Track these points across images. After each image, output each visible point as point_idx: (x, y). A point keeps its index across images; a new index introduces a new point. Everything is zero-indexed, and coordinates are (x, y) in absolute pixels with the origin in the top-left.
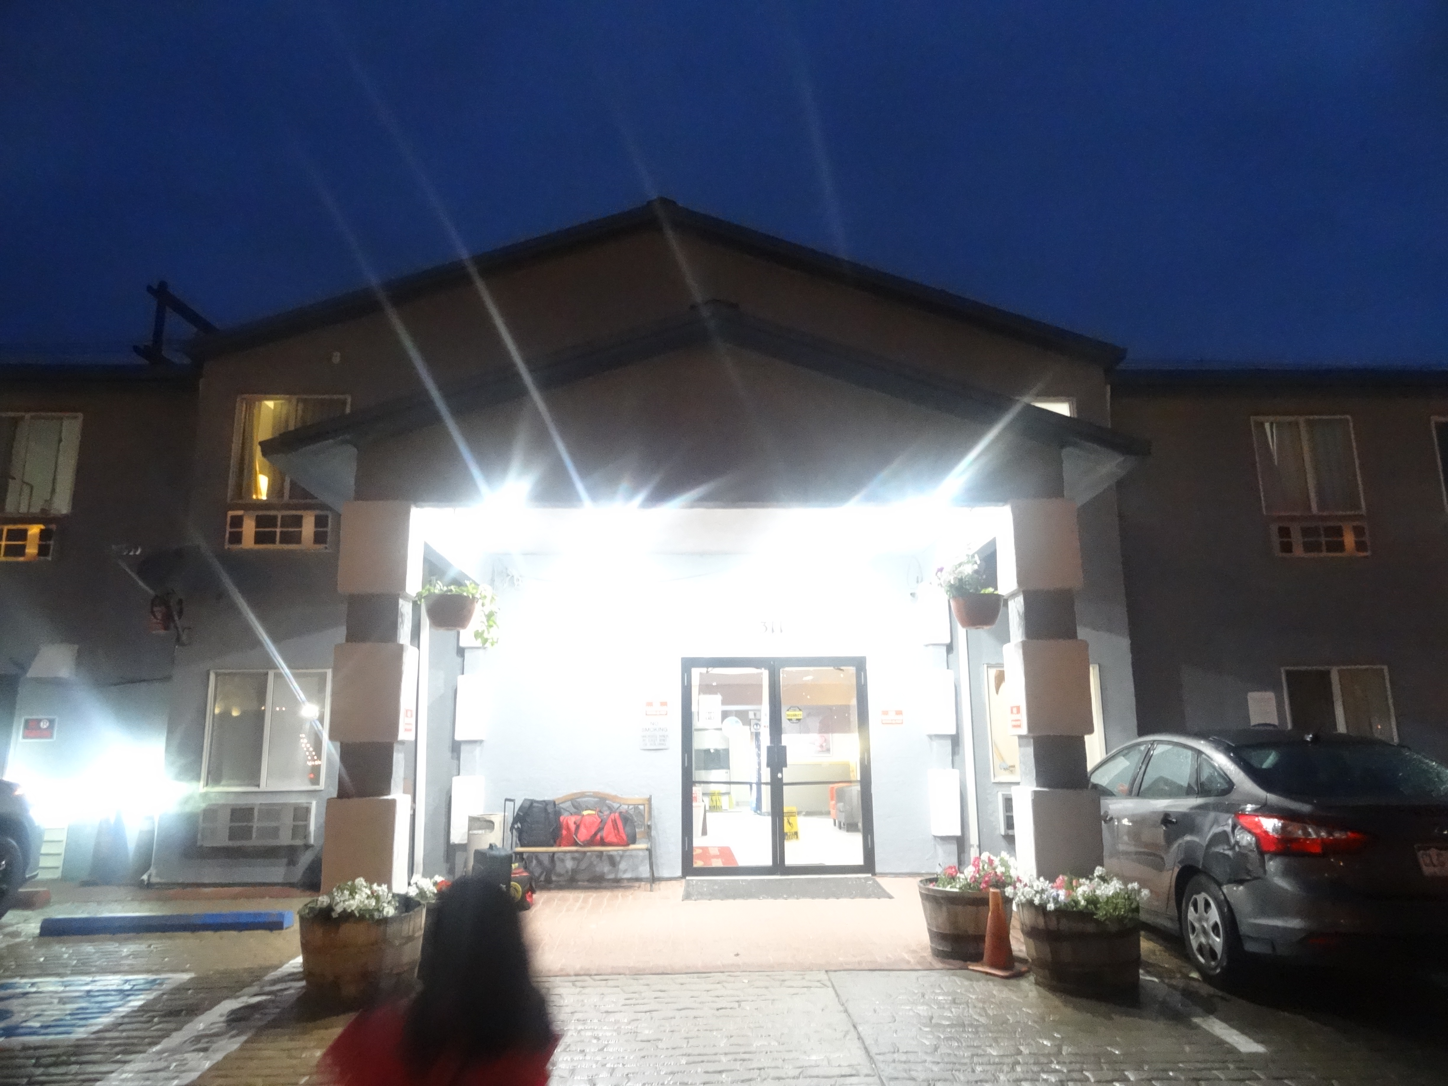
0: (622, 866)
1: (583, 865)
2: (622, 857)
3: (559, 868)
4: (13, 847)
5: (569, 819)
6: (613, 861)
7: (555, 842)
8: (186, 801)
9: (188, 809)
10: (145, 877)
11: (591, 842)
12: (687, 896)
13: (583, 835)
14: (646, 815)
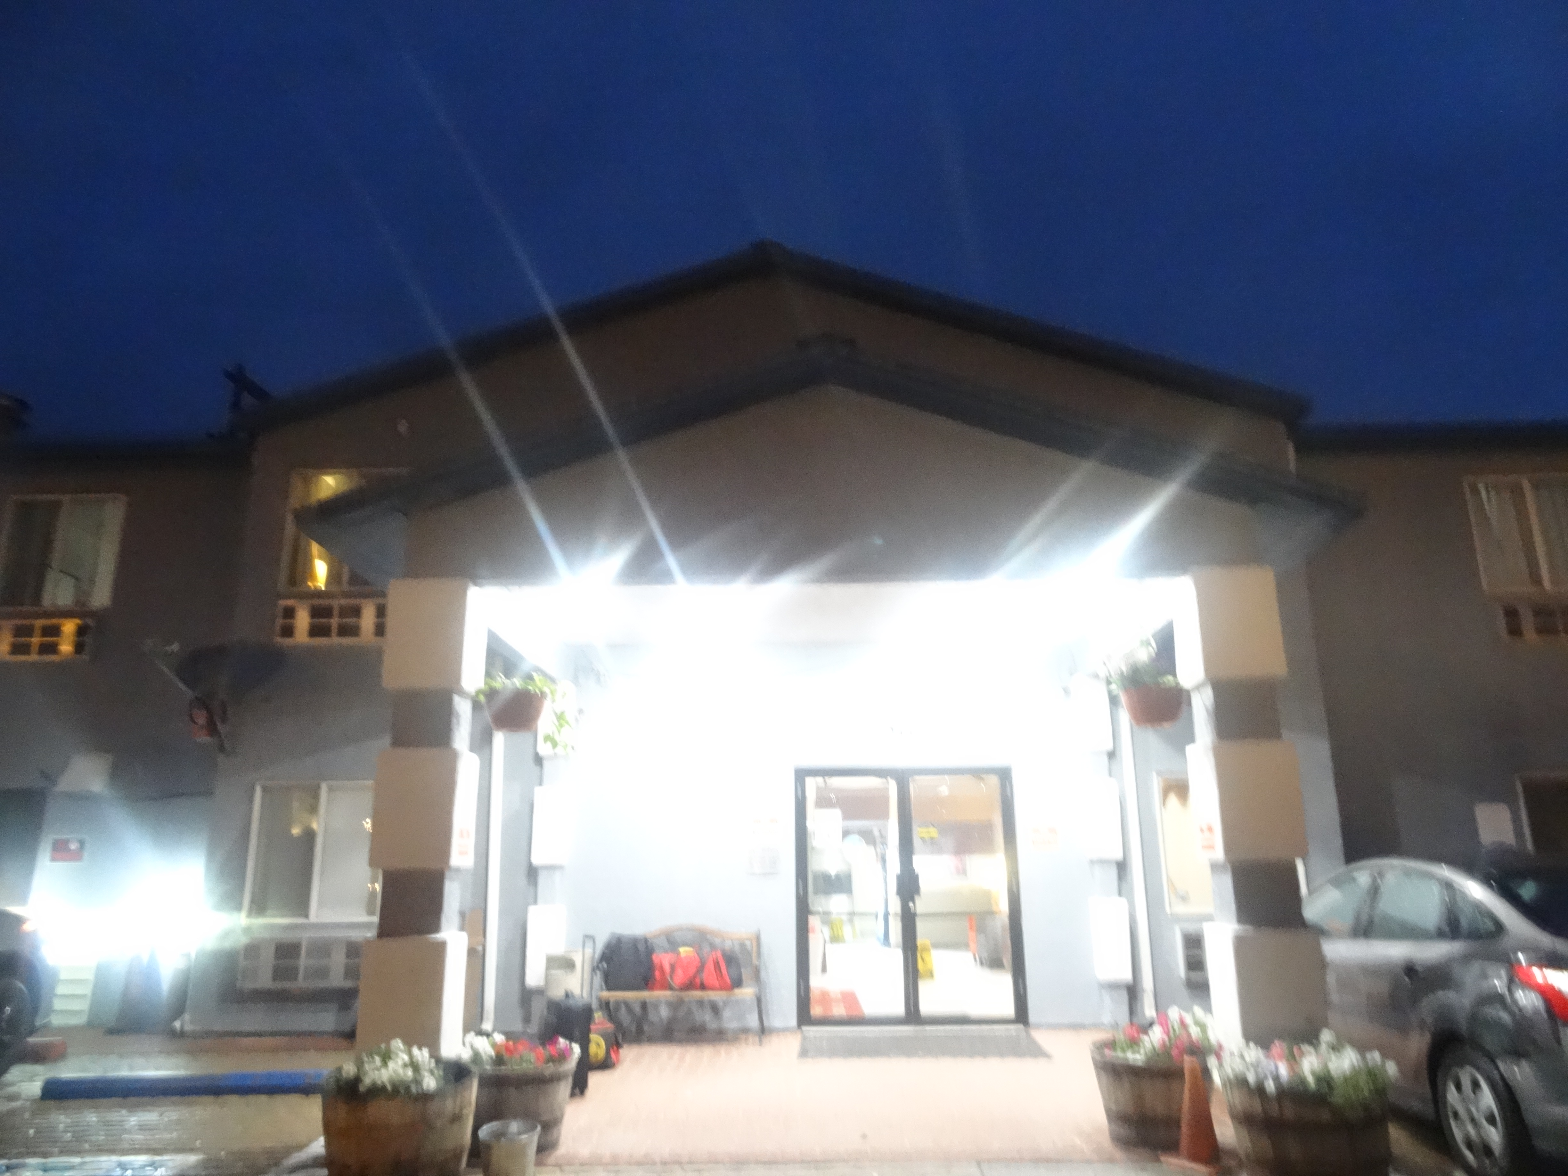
0: (727, 1014)
1: (681, 1013)
2: (726, 1003)
3: (652, 1016)
4: (21, 990)
5: (663, 959)
6: (715, 1009)
7: (647, 985)
8: (226, 935)
9: (228, 944)
10: (177, 1024)
11: (689, 986)
12: (804, 1053)
13: (679, 977)
14: (754, 955)
